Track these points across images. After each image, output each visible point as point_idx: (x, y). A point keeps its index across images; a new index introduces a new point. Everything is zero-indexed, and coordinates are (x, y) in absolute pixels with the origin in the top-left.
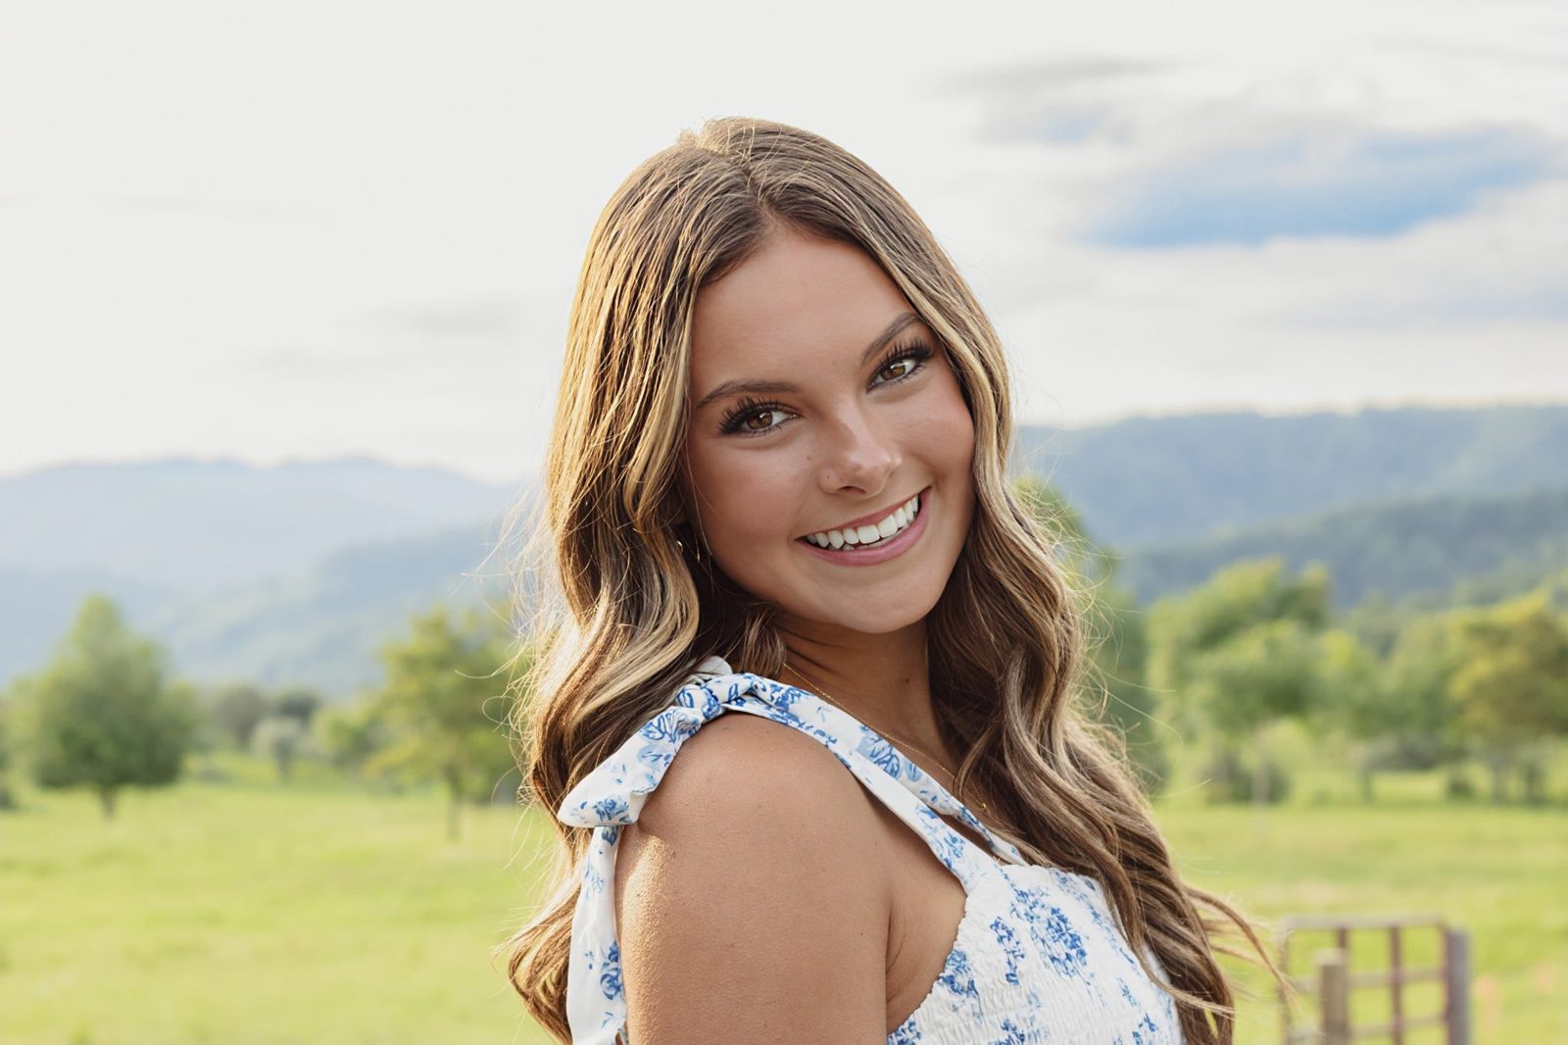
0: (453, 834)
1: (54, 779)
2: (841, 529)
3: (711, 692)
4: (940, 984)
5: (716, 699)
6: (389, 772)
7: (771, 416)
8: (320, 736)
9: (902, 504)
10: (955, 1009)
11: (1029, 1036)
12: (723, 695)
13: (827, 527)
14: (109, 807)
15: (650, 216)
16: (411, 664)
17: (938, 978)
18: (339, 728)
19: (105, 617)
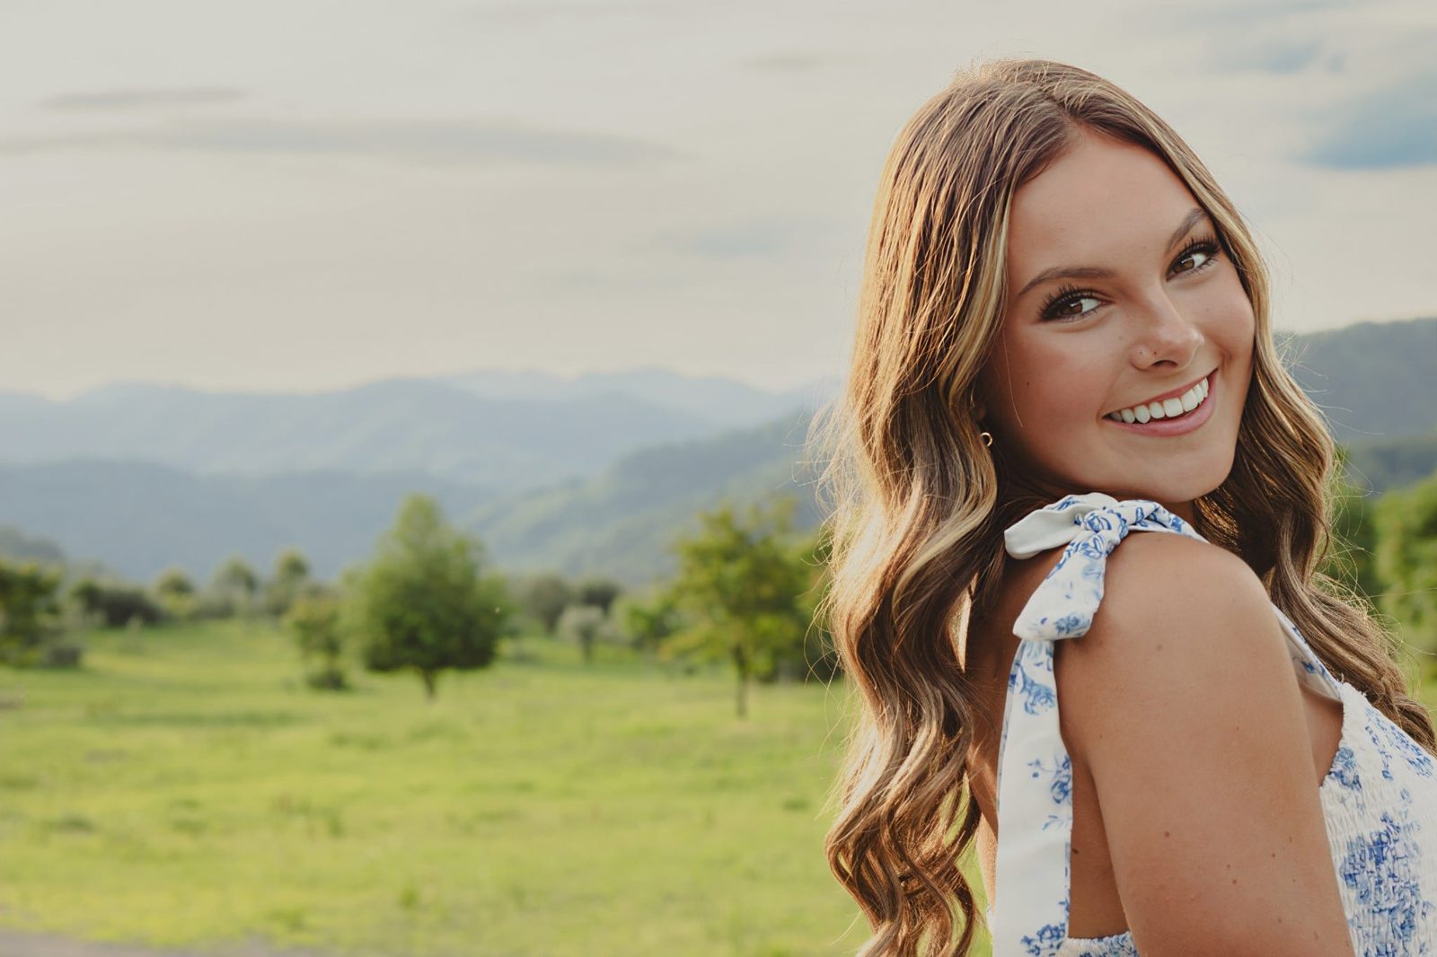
0: (741, 711)
1: (381, 663)
2: (1147, 404)
3: (1119, 515)
4: (1332, 778)
5: (1125, 521)
6: (684, 654)
7: (1081, 305)
8: (620, 622)
9: (1199, 382)
10: (1343, 801)
11: (1404, 828)
12: (1131, 518)
13: (1133, 403)
14: (431, 688)
15: (956, 133)
16: (702, 555)
17: (1330, 773)
18: (635, 613)
19: (425, 516)
